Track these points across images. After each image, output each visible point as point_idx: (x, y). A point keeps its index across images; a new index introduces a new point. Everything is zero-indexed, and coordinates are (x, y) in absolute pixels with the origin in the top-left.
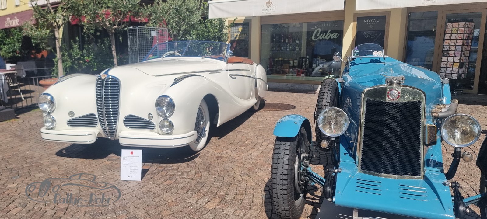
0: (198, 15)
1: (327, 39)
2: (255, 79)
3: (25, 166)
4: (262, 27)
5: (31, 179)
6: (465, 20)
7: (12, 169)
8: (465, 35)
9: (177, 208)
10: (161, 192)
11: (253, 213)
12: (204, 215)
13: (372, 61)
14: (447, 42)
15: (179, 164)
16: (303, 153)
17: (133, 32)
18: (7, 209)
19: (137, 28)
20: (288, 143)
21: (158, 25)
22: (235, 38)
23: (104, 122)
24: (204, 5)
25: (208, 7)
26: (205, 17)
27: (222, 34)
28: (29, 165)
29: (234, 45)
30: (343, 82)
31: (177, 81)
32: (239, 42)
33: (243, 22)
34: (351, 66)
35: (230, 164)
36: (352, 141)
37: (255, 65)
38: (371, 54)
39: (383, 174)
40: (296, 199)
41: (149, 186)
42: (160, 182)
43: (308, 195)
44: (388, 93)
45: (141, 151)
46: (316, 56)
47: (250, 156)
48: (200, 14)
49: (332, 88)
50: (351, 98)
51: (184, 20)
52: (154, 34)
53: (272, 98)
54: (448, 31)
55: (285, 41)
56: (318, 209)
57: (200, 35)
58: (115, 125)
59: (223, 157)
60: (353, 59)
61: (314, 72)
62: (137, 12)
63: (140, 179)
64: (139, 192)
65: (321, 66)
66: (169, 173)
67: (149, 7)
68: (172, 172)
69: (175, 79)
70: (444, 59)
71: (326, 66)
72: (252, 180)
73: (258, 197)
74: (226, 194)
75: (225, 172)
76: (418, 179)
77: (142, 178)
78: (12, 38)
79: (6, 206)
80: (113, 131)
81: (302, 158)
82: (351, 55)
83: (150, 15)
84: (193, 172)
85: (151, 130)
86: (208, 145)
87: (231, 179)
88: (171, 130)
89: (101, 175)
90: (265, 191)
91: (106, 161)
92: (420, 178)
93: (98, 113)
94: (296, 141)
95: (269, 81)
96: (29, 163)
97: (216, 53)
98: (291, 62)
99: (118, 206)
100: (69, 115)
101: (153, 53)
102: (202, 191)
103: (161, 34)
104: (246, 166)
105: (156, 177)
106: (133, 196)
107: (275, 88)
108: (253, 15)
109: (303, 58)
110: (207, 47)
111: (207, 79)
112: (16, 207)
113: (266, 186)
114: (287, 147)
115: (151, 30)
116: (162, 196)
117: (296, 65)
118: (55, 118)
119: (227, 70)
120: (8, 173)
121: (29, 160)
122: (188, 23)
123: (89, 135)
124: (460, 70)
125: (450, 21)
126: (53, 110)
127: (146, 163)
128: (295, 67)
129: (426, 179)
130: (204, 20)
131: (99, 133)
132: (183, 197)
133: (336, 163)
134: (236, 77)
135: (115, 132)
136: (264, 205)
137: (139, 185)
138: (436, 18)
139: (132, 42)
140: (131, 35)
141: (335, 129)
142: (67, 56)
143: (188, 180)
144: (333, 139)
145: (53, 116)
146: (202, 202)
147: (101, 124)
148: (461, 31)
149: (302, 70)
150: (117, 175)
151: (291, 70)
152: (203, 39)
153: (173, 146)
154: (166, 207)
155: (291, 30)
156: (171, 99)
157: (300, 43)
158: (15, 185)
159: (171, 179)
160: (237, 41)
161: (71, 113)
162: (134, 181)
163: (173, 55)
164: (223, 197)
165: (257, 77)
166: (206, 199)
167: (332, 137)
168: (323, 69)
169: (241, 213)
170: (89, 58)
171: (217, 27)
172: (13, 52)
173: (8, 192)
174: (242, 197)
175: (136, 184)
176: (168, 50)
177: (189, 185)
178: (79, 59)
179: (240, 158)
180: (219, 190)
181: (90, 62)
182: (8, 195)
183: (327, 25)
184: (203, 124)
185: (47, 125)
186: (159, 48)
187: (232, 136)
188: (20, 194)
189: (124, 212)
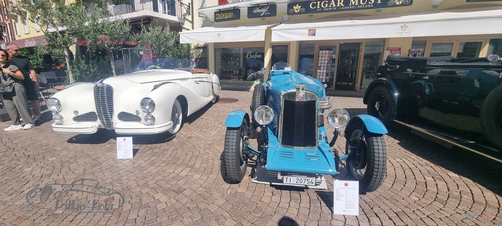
0: (173, 41)
1: (255, 58)
2: (212, 83)
3: (40, 152)
4: (215, 50)
5: (45, 163)
6: (329, 49)
7: (29, 155)
8: (329, 58)
9: (159, 177)
10: (148, 166)
11: (213, 176)
12: (179, 181)
13: (284, 73)
14: (320, 61)
15: (161, 144)
16: (245, 135)
17: (126, 52)
18: (22, 190)
19: (129, 49)
20: (235, 131)
21: (145, 47)
22: (199, 56)
23: (102, 118)
24: (176, 34)
25: (179, 36)
26: (177, 42)
27: (189, 53)
28: (43, 151)
29: (198, 61)
30: (267, 87)
31: (156, 87)
32: (201, 59)
33: (203, 46)
34: (272, 76)
35: (197, 142)
36: (275, 126)
37: (212, 74)
38: (283, 69)
39: (295, 147)
40: (241, 165)
41: (139, 162)
42: (147, 158)
43: (249, 160)
44: (297, 95)
45: (131, 138)
46: (249, 68)
47: (210, 135)
48: (174, 40)
49: (261, 90)
50: (272, 96)
51: (162, 44)
52: (141, 53)
53: (223, 94)
54: (320, 55)
55: (230, 59)
56: (255, 169)
57: (175, 54)
58: (111, 119)
59: (192, 137)
60: (273, 72)
61: (248, 78)
62: (128, 38)
63: (132, 158)
64: (131, 167)
65: (252, 74)
66: (154, 151)
67: (137, 35)
68: (156, 150)
69: (155, 86)
70: (319, 71)
71: (255, 74)
72: (212, 152)
73: (217, 165)
74: (194, 164)
75: (194, 148)
76: (314, 148)
77: (134, 156)
78: (35, 54)
79: (21, 188)
80: (110, 124)
81: (244, 139)
82: (272, 69)
83: (138, 41)
84: (171, 149)
85: (140, 122)
86: (181, 129)
87: (197, 153)
88: (154, 121)
89: (102, 156)
90: (220, 159)
91: (106, 145)
92: (316, 148)
93: (97, 112)
94: (241, 129)
95: (221, 84)
96: (44, 149)
97: (186, 66)
98: (234, 72)
99: (115, 179)
100: (74, 113)
101: (140, 66)
102: (177, 163)
103: (147, 53)
104: (208, 143)
105: (144, 154)
106: (127, 171)
107: (225, 88)
108: (209, 42)
109: (241, 69)
110: (180, 62)
111: (179, 85)
112: (29, 188)
113: (222, 156)
114: (234, 133)
115: (139, 51)
116: (148, 169)
117: (237, 73)
118: (63, 116)
119: (193, 78)
120: (26, 159)
121: (44, 148)
122: (166, 46)
123: (91, 127)
124: (327, 77)
125: (321, 50)
126: (60, 110)
127: (137, 145)
128: (237, 75)
129: (319, 148)
130: (177, 45)
131: (99, 125)
132: (164, 169)
133: (266, 141)
134: (199, 82)
135: (112, 124)
136: (220, 170)
137: (132, 161)
138: (314, 47)
139: (126, 59)
140: (125, 54)
141: (265, 119)
142: (76, 68)
143: (168, 156)
144: (264, 126)
145: (61, 115)
146: (177, 171)
147: (100, 119)
148: (327, 55)
149: (241, 77)
150: (115, 155)
151: (234, 77)
152: (177, 57)
153: (156, 132)
154: (151, 178)
155: (233, 52)
156: (152, 100)
157: (239, 60)
158: (30, 169)
159: (155, 156)
160: (200, 58)
161: (76, 112)
162: (128, 159)
163: (155, 68)
164: (192, 167)
165: (213, 82)
166: (181, 169)
167: (264, 125)
168: (253, 76)
169: (205, 177)
170: (94, 69)
171: (186, 49)
172: (37, 64)
173: (23, 175)
174: (205, 165)
175: (129, 161)
176: (152, 64)
177: (168, 159)
178: (86, 70)
179: (204, 137)
180: (190, 161)
181: (94, 72)
182: (23, 178)
183: (255, 49)
184: (177, 116)
185: (57, 121)
186: (147, 63)
187: (198, 121)
188: (34, 176)
189: (119, 184)
